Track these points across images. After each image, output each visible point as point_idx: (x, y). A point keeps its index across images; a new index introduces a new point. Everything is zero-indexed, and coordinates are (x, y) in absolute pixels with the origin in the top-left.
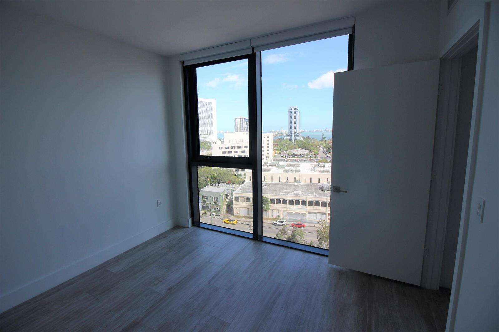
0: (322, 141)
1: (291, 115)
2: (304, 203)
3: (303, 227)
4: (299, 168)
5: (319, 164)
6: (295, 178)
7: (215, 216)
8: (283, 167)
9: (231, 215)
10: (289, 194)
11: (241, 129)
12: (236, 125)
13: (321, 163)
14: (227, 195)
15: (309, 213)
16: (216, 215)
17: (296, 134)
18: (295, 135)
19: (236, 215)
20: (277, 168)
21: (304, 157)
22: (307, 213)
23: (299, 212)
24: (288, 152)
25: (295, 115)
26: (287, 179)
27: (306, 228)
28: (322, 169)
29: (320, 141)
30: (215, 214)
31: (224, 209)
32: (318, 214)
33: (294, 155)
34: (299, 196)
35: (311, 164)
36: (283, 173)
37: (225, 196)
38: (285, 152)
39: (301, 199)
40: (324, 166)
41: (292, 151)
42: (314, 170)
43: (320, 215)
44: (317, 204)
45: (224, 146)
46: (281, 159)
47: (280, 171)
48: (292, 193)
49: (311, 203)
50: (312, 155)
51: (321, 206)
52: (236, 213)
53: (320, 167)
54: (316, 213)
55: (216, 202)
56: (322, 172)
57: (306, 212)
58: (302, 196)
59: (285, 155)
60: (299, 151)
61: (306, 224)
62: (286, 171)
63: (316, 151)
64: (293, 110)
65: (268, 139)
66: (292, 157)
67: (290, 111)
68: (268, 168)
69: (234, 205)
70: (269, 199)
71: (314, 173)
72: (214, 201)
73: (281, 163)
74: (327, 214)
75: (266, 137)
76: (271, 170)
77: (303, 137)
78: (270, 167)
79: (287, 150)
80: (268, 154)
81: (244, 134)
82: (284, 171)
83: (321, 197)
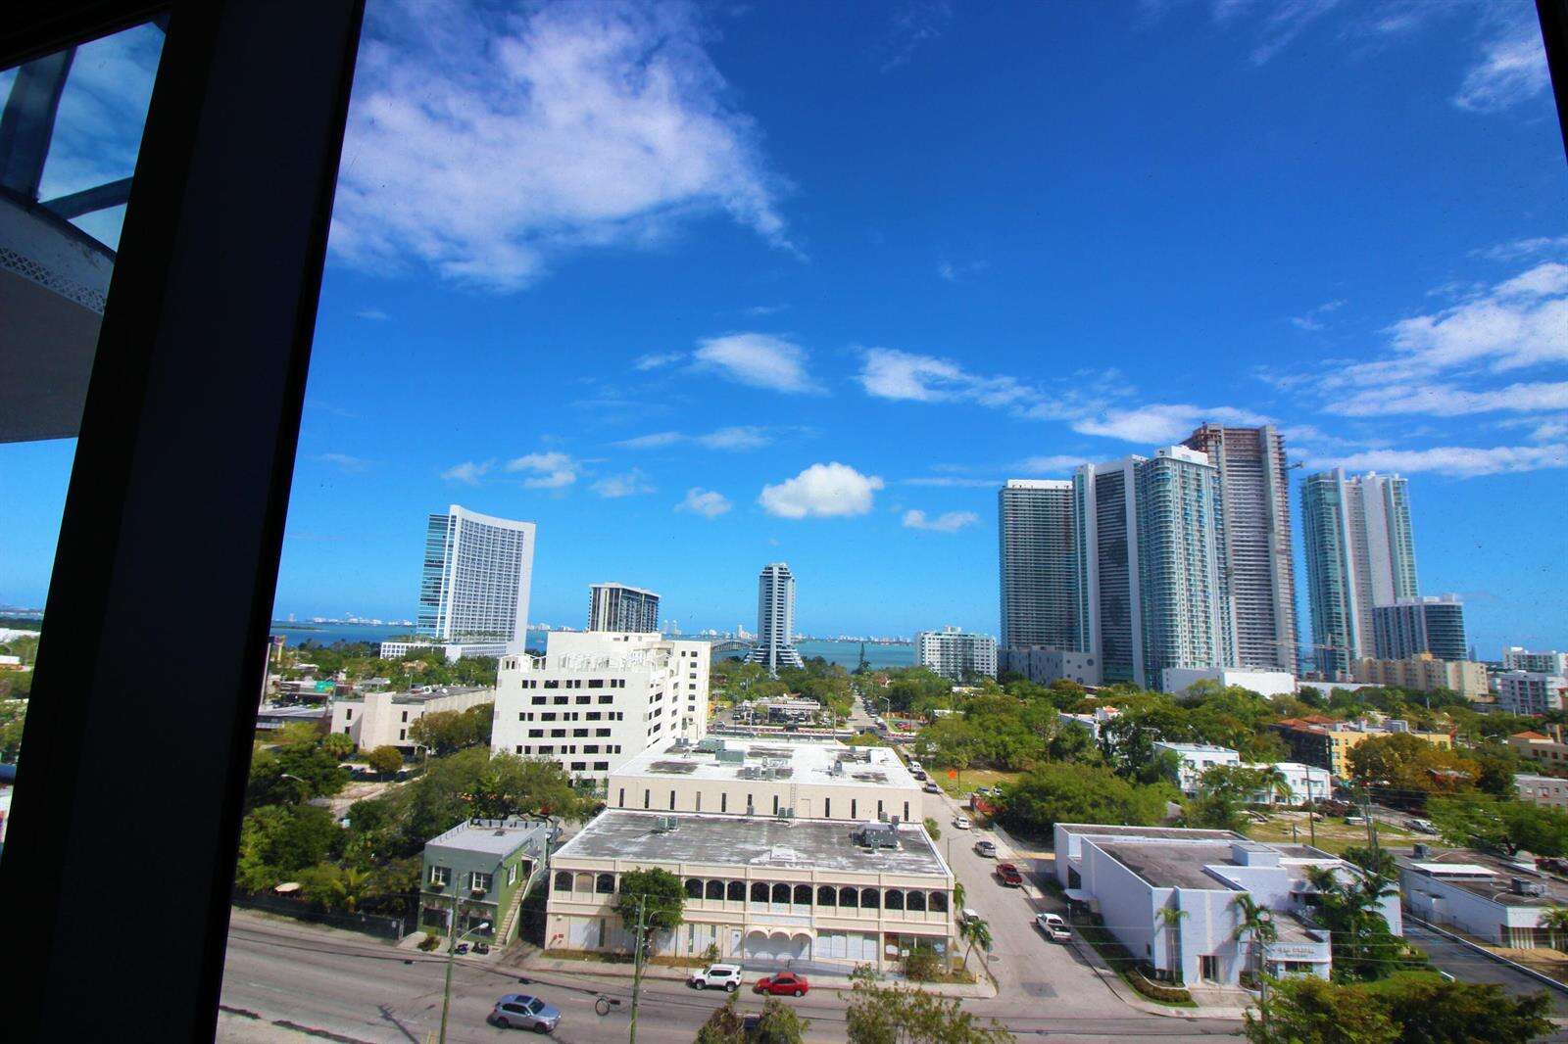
0: (859, 672)
1: (770, 586)
2: (803, 894)
3: (798, 993)
4: (789, 764)
5: (853, 750)
6: (776, 798)
7: (471, 956)
8: (738, 757)
9: (534, 947)
10: (753, 861)
11: (609, 623)
12: (595, 608)
13: (858, 748)
14: (527, 866)
15: (822, 932)
16: (475, 949)
17: (783, 648)
18: (779, 650)
19: (556, 945)
20: (718, 762)
21: (804, 723)
22: (813, 935)
23: (787, 932)
24: (754, 704)
25: (782, 589)
26: (750, 803)
27: (812, 996)
28: (861, 767)
29: (853, 673)
30: (471, 945)
31: (510, 919)
32: (851, 939)
33: (776, 716)
34: (788, 867)
35: (828, 751)
36: (735, 779)
37: (521, 866)
38: (747, 703)
39: (793, 877)
40: (868, 759)
41: (767, 703)
42: (835, 771)
43: (859, 939)
44: (849, 897)
45: (541, 676)
46: (732, 728)
47: (727, 772)
48: (765, 858)
49: (827, 896)
50: (830, 718)
51: (859, 905)
52: (555, 938)
53: (854, 760)
54: (843, 933)
55: (481, 895)
56: (864, 778)
57: (812, 929)
58: (798, 868)
59: (745, 714)
60: (791, 704)
61: (811, 980)
62: (747, 774)
63: (841, 705)
64: (776, 572)
65: (694, 660)
66: (767, 721)
67: (767, 577)
68: (688, 760)
69: (550, 908)
70: (684, 881)
71: (838, 781)
72: (474, 888)
73: (732, 744)
74: (882, 937)
75: (688, 654)
76: (696, 767)
77: (804, 659)
78: (693, 758)
79: (751, 699)
80: (692, 708)
81: (615, 639)
82: (740, 774)
83: (861, 871)
